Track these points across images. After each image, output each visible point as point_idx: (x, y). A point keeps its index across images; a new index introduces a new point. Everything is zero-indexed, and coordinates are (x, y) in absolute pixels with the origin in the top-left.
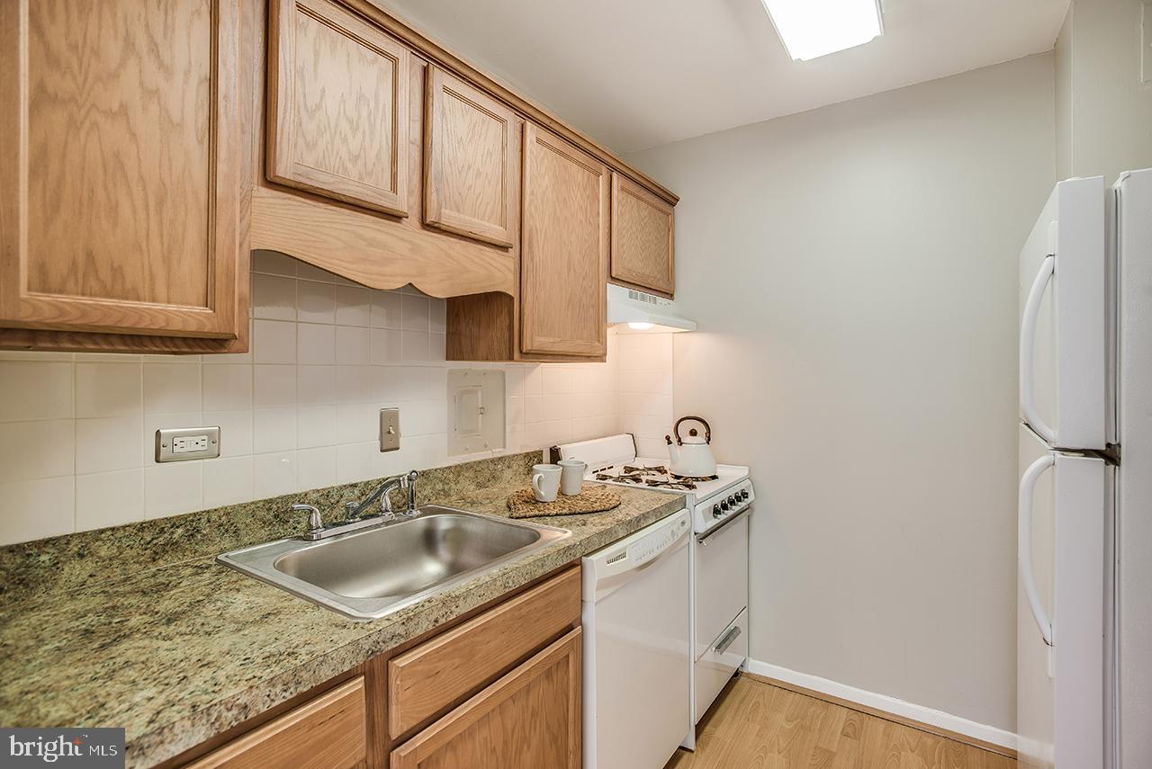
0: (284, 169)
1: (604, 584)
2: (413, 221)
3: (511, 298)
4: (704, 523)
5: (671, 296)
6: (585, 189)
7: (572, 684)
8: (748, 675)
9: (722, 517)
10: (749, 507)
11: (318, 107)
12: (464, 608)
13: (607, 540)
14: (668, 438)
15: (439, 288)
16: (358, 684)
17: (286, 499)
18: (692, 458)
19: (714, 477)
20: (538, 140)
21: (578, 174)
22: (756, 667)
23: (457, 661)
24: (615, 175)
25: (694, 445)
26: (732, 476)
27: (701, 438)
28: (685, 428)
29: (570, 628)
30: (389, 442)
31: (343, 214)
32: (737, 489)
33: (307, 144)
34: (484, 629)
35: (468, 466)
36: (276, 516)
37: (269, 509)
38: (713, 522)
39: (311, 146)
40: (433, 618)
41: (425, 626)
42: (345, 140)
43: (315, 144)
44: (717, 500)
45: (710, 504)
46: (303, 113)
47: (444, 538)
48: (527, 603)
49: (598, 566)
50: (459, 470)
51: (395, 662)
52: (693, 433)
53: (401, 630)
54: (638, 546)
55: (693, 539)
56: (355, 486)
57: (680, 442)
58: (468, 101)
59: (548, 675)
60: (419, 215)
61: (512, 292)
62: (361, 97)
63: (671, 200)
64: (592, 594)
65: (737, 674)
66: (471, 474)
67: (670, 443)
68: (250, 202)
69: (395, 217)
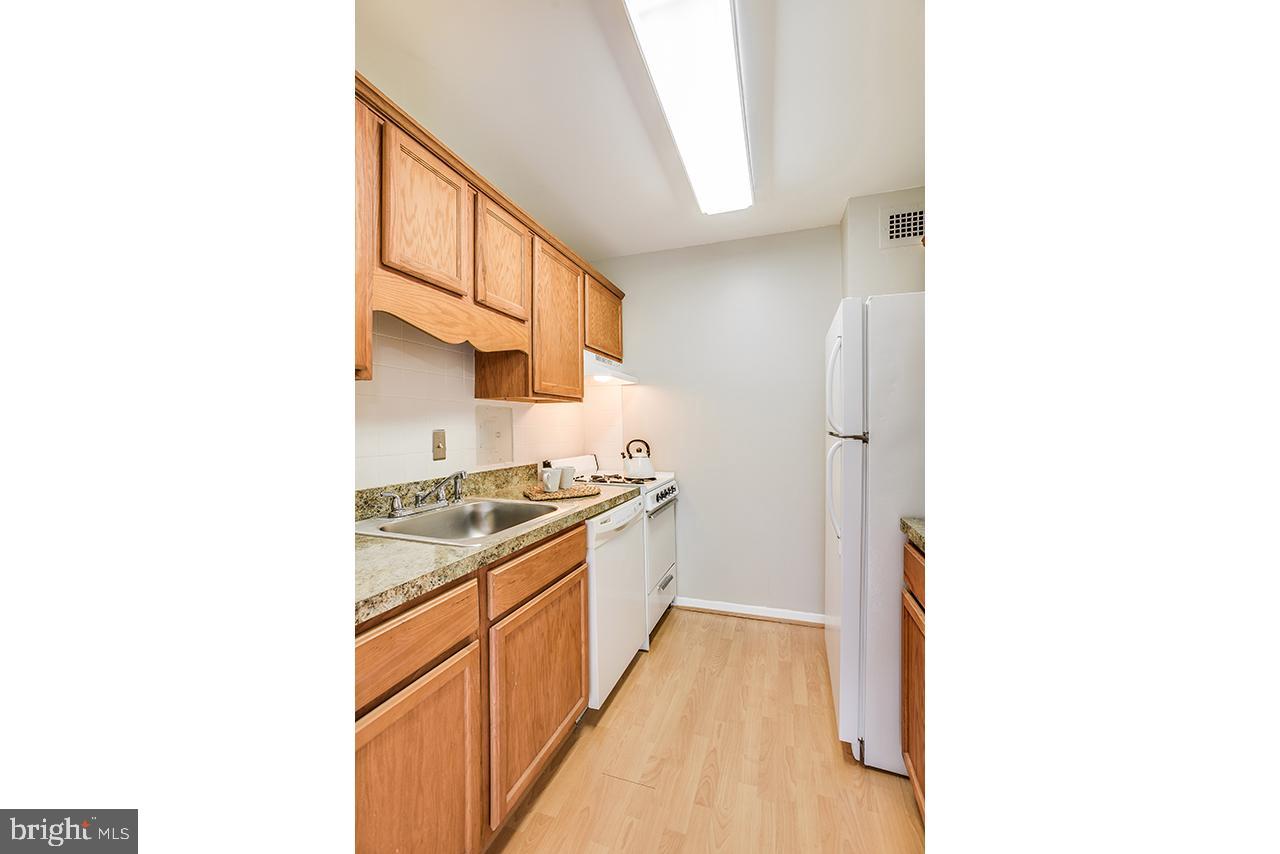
0: (394, 257)
1: (599, 537)
2: (469, 299)
3: (526, 355)
4: (652, 505)
5: (620, 360)
6: (570, 284)
7: (582, 599)
8: (677, 607)
9: (662, 502)
10: (674, 500)
11: (414, 216)
12: (527, 543)
13: (600, 510)
14: (623, 454)
15: (484, 346)
16: (474, 582)
17: (372, 491)
18: (639, 466)
19: (653, 479)
20: (543, 250)
21: (565, 275)
22: (681, 602)
23: (524, 576)
24: (586, 276)
25: (640, 459)
26: (664, 478)
27: (644, 453)
28: (633, 447)
29: (579, 565)
30: (439, 453)
31: (426, 290)
32: (669, 486)
33: (407, 242)
34: (537, 557)
35: (491, 473)
36: (366, 503)
37: (361, 497)
38: (658, 505)
39: (409, 243)
40: (511, 546)
41: (507, 552)
42: (429, 241)
43: (412, 241)
44: (659, 491)
45: (654, 493)
46: (404, 221)
47: (486, 517)
48: (560, 544)
49: (595, 526)
50: (485, 475)
51: (492, 572)
52: (639, 451)
53: (495, 552)
54: (617, 515)
55: (646, 515)
56: (418, 483)
57: (631, 457)
58: (501, 221)
59: (570, 592)
60: (472, 295)
61: (527, 351)
62: (438, 212)
63: (619, 295)
64: (593, 542)
65: (670, 607)
66: (492, 478)
67: (624, 457)
68: (372, 278)
69: (459, 295)
